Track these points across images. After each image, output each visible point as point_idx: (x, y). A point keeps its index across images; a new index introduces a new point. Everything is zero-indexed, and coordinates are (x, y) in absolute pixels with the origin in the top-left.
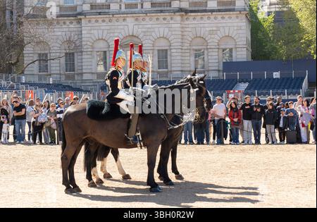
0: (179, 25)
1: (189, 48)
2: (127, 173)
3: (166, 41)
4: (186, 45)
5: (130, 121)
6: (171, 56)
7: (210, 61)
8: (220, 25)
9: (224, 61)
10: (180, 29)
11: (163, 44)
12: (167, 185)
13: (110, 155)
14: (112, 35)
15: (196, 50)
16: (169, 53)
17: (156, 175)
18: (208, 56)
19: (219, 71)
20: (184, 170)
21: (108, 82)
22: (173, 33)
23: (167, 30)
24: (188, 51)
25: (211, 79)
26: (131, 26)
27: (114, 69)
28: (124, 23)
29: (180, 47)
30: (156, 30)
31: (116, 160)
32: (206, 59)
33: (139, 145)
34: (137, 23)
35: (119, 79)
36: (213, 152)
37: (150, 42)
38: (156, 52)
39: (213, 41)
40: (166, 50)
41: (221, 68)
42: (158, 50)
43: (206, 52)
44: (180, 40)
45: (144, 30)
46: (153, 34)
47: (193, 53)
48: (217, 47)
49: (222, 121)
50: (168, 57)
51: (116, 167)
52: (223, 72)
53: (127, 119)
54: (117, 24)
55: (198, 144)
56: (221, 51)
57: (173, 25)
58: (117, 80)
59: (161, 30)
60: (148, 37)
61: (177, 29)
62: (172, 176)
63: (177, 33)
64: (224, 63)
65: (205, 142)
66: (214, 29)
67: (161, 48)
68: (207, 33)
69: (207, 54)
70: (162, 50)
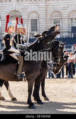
0: (44, 4)
1: (50, 18)
2: (14, 97)
3: (36, 14)
4: (49, 17)
5: (18, 65)
6: (39, 23)
7: (63, 26)
8: (69, 4)
9: (72, 26)
10: (45, 7)
11: (34, 16)
12: (39, 104)
13: (4, 86)
14: (2, 10)
15: (55, 19)
16: (38, 21)
17: (32, 98)
18: (62, 23)
19: (69, 32)
20: (49, 94)
21: (4, 42)
22: (41, 9)
23: (36, 7)
24: (50, 20)
25: (64, 37)
26: (14, 5)
27: (7, 33)
28: (10, 3)
29: (45, 18)
30: (30, 7)
31: (7, 89)
32: (61, 25)
33: (24, 80)
34: (18, 3)
35: (11, 40)
36: (66, 83)
37: (26, 14)
38: (30, 21)
39: (65, 14)
40: (36, 20)
41: (70, 31)
42: (31, 20)
43: (61, 21)
44: (45, 13)
45: (22, 7)
46: (28, 10)
47: (53, 21)
48: (68, 17)
49: (72, 64)
50: (38, 24)
51: (7, 93)
52: (72, 33)
53: (16, 64)
54: (5, 3)
55: (57, 78)
56: (70, 20)
57: (40, 4)
58: (9, 40)
59: (33, 7)
60: (25, 12)
61: (43, 7)
62: (42, 98)
63: (43, 9)
64: (72, 27)
65: (61, 76)
66: (66, 6)
67: (33, 19)
68: (61, 9)
69: (62, 22)
70: (34, 20)
